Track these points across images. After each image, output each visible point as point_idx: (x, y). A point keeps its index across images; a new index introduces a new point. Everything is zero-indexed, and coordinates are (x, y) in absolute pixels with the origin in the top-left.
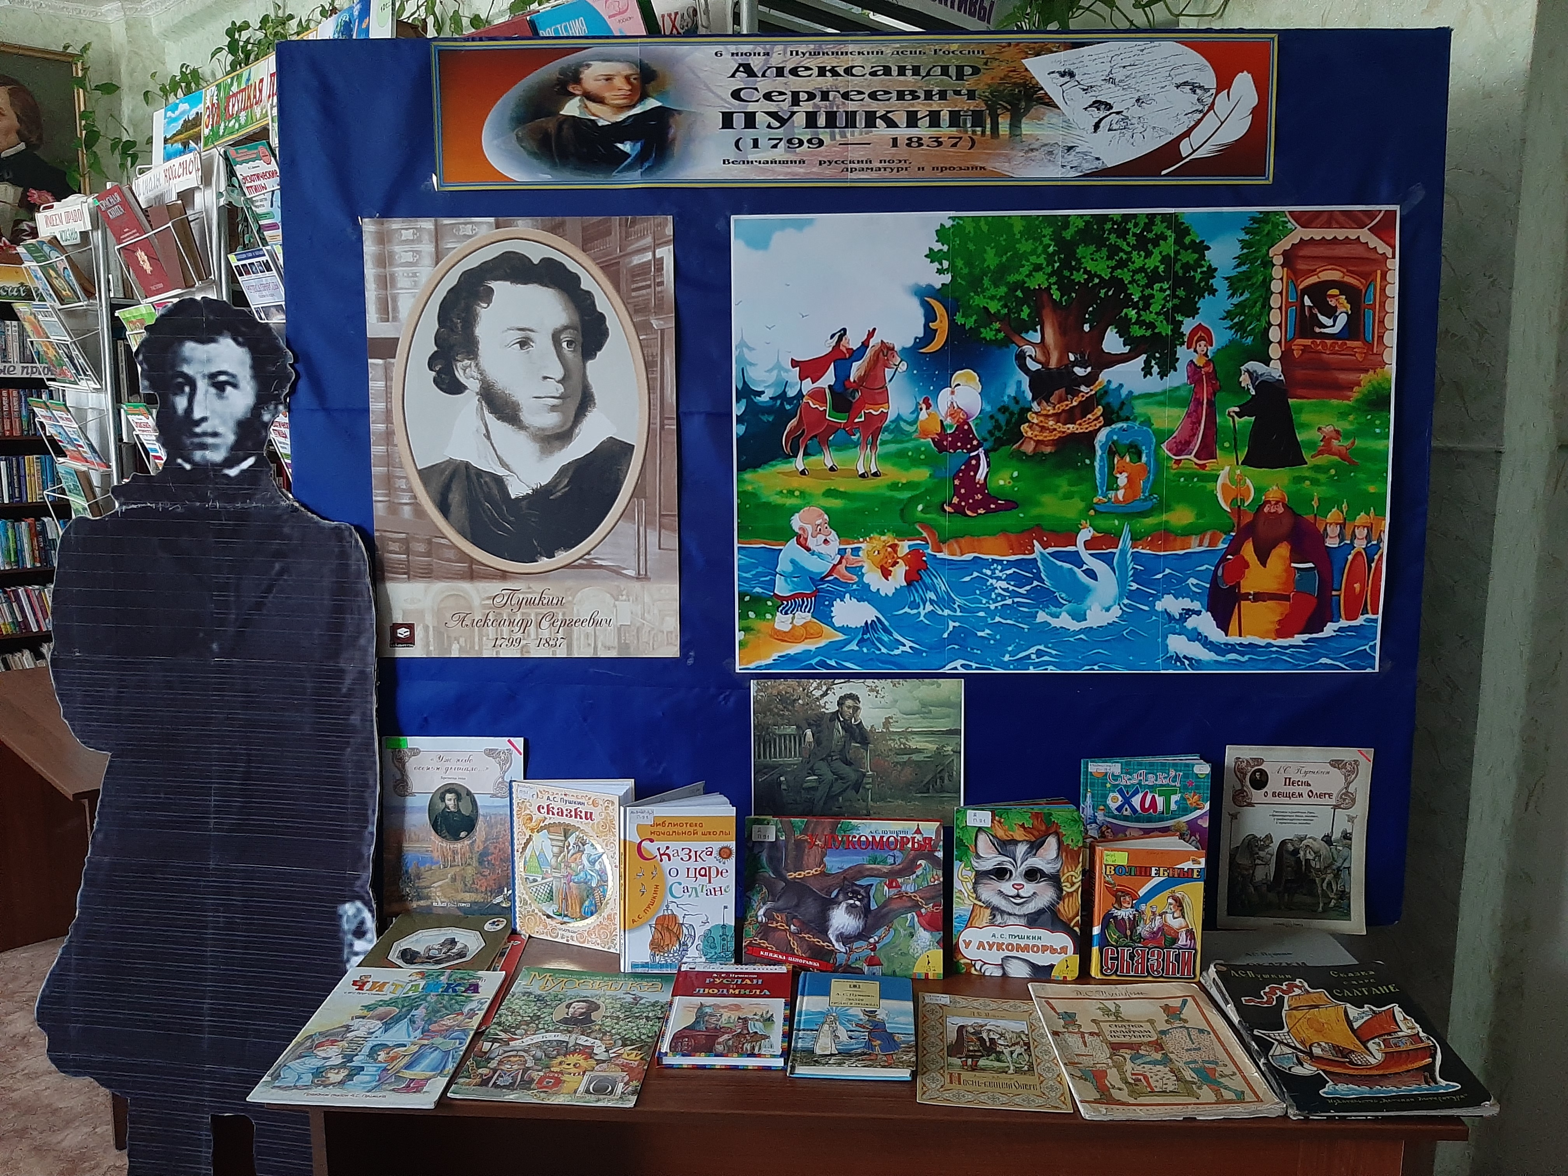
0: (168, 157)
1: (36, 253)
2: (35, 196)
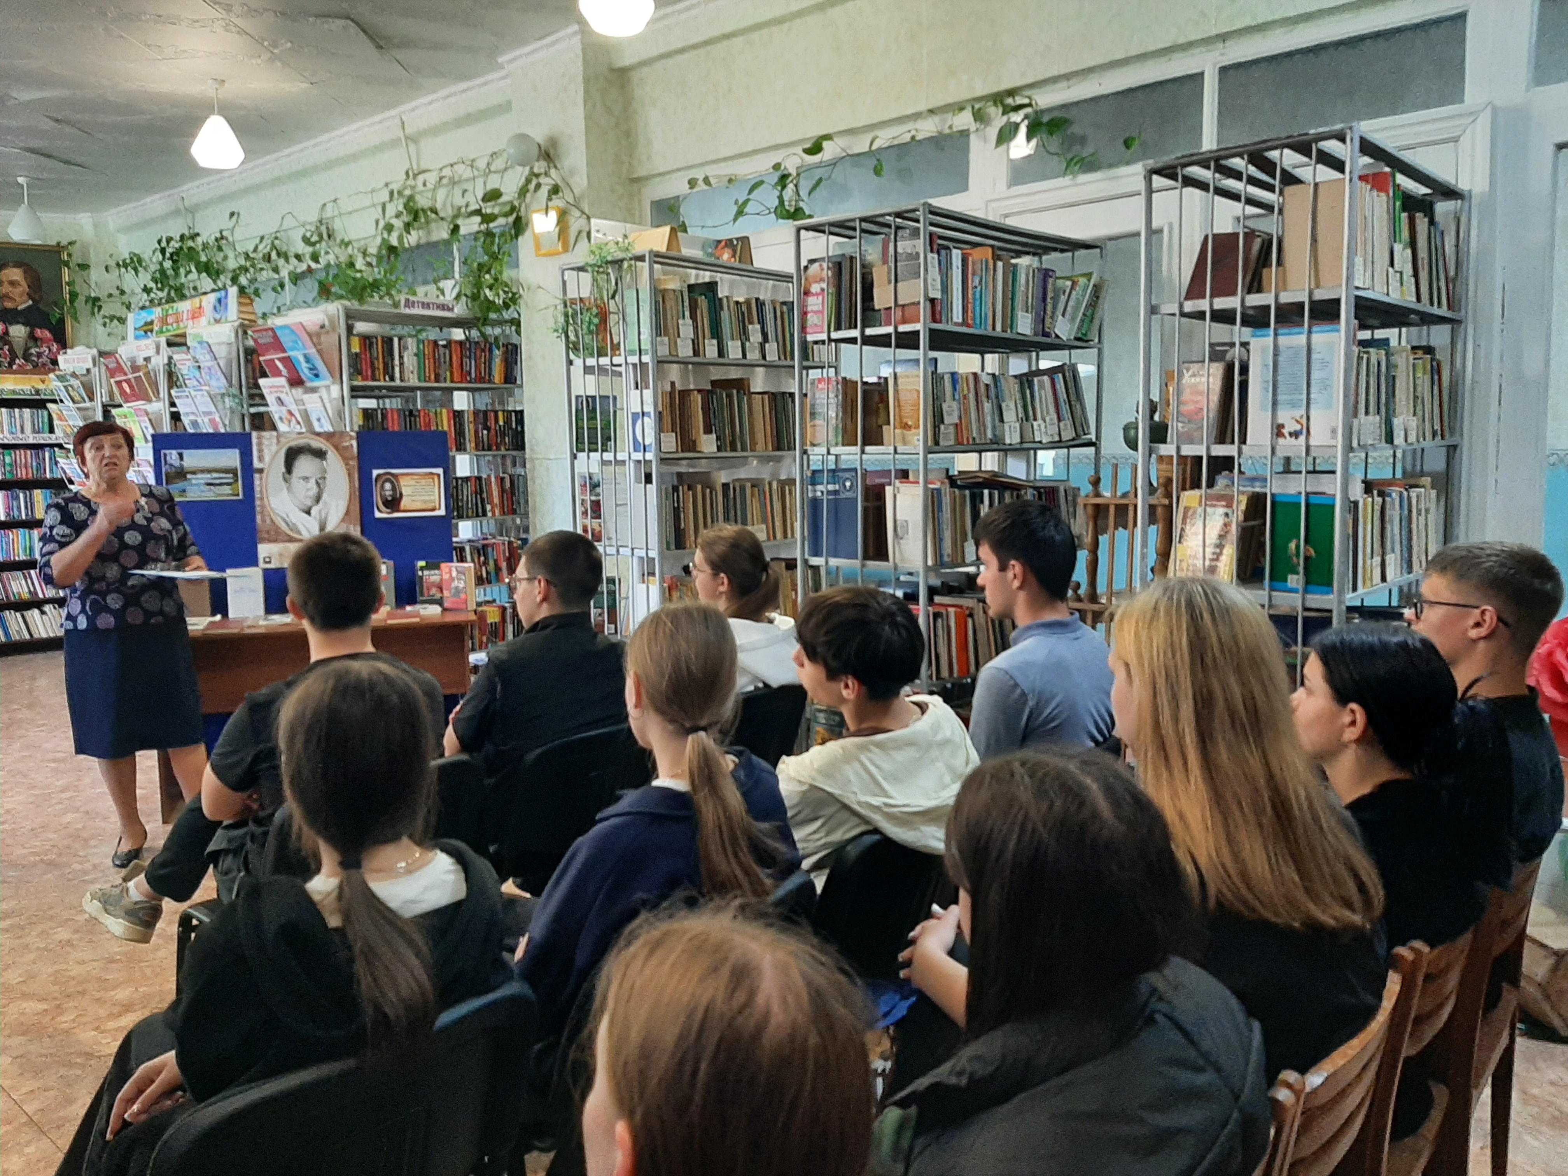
0: (137, 338)
1: (61, 378)
2: (39, 332)
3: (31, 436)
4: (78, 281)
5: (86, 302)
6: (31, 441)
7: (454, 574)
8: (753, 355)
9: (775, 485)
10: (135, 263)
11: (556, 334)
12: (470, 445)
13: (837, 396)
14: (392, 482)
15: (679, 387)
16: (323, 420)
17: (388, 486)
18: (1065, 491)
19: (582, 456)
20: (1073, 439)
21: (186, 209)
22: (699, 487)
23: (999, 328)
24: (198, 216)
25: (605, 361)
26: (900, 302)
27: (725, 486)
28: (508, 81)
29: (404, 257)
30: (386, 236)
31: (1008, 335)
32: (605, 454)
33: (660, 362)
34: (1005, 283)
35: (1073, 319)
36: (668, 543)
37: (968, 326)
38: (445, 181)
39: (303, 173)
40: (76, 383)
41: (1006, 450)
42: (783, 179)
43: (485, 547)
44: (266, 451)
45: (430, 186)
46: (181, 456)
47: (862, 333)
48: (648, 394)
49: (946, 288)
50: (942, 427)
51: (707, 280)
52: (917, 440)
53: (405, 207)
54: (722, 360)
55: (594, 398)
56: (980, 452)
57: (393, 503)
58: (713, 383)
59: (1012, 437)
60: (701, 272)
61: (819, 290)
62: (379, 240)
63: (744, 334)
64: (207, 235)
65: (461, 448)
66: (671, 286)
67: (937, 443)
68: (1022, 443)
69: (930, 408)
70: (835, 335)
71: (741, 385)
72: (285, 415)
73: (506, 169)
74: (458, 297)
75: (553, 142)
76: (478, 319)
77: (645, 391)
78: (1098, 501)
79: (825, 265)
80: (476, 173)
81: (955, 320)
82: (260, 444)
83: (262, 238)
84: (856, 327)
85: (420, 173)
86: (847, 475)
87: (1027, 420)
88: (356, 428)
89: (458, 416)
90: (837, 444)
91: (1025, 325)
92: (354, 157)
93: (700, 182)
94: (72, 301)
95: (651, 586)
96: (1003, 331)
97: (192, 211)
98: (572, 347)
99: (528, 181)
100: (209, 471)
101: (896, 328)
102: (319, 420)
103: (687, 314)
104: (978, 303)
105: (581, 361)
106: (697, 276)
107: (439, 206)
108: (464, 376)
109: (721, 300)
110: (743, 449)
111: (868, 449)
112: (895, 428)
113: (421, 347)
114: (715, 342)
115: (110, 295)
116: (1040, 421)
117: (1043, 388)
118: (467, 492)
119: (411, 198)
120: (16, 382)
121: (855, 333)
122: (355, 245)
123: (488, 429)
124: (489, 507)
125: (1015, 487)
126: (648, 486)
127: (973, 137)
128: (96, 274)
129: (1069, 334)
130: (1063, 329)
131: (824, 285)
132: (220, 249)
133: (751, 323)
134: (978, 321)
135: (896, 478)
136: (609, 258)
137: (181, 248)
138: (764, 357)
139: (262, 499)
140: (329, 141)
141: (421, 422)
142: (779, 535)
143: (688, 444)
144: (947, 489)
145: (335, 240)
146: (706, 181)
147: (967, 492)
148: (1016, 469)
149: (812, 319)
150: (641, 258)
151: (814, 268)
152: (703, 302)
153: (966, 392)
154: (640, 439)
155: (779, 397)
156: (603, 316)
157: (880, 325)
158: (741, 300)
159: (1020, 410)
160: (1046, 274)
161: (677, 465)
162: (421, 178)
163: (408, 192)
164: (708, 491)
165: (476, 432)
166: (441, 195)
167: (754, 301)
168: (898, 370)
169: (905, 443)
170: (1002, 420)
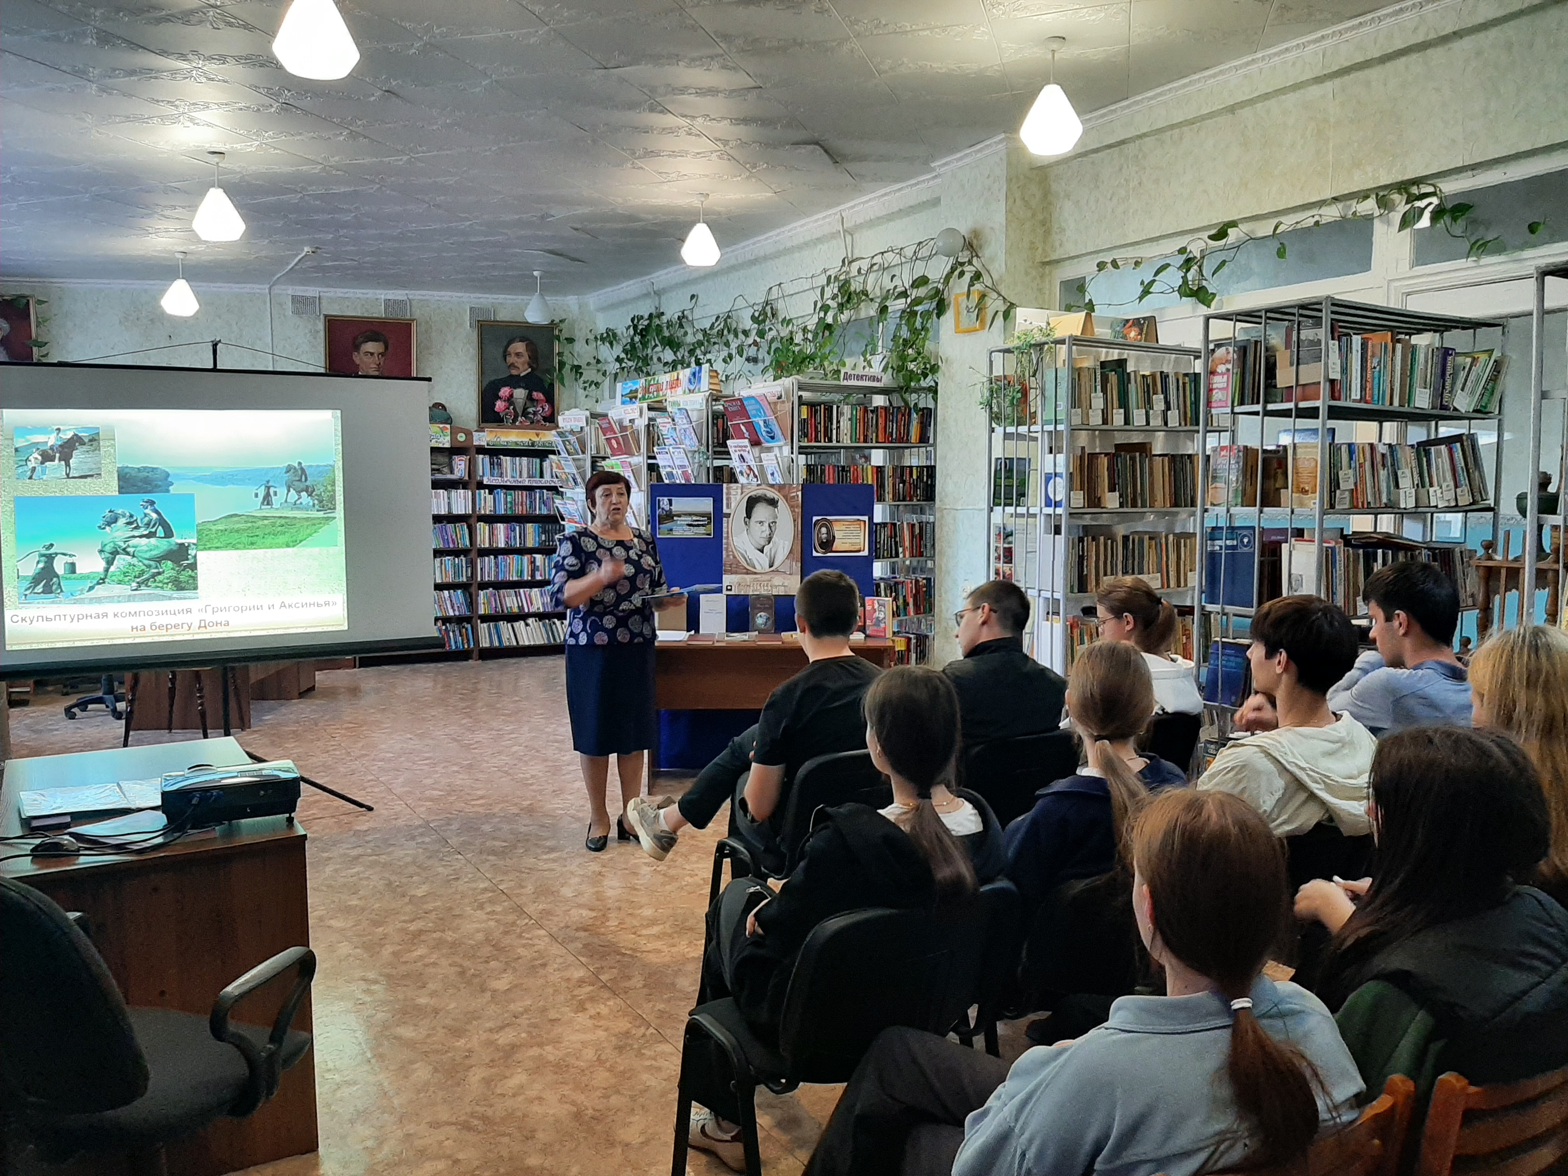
0: (623, 403)
1: (561, 434)
2: (535, 395)
3: (527, 480)
4: (566, 353)
5: (571, 370)
6: (527, 484)
7: (876, 606)
8: (1156, 421)
9: (1171, 537)
10: (610, 337)
11: (982, 406)
12: (889, 496)
13: (1238, 463)
14: (827, 527)
15: (1087, 451)
16: (776, 475)
17: (824, 530)
18: (1461, 552)
19: (998, 509)
20: (1471, 504)
21: (655, 292)
22: (1102, 538)
23: (1396, 403)
24: (663, 298)
25: (1023, 429)
26: (1301, 382)
27: (1126, 538)
28: (939, 180)
29: (836, 333)
30: (822, 314)
31: (1406, 409)
32: (1019, 508)
33: (1073, 430)
34: (1404, 360)
35: (1472, 393)
36: (1072, 587)
37: (1366, 402)
38: (875, 268)
39: (754, 262)
40: (572, 438)
41: (1402, 514)
42: (1188, 263)
43: (896, 583)
44: (733, 499)
45: (862, 272)
46: (670, 501)
47: (1264, 408)
48: (1061, 458)
49: (1345, 369)
50: (1338, 492)
51: (1116, 358)
52: (1314, 503)
53: (839, 291)
54: (1127, 427)
55: (1011, 460)
56: (1376, 515)
57: (827, 545)
58: (1118, 447)
59: (1407, 501)
60: (1111, 350)
61: (1224, 371)
62: (815, 319)
63: (1149, 403)
64: (671, 313)
65: (881, 499)
66: (1085, 365)
67: (1332, 506)
68: (1416, 507)
69: (1327, 476)
70: (1237, 409)
71: (1143, 448)
72: (745, 469)
73: (930, 257)
74: (885, 369)
75: (976, 233)
76: (902, 388)
77: (1058, 455)
78: (1490, 563)
79: (1231, 349)
80: (903, 260)
81: (1353, 397)
82: (728, 493)
83: (718, 317)
84: (1258, 403)
85: (853, 261)
86: (1245, 532)
87: (1423, 486)
88: (801, 482)
89: (879, 470)
90: (1236, 505)
91: (1422, 400)
92: (799, 248)
93: (1109, 265)
94: (560, 370)
95: (1054, 624)
96: (1400, 406)
97: (658, 293)
98: (995, 417)
99: (953, 270)
100: (690, 515)
101: (1296, 405)
102: (772, 474)
103: (1099, 388)
104: (1376, 381)
105: (1002, 428)
106: (1107, 352)
107: (869, 288)
108: (888, 437)
109: (1129, 374)
110: (1143, 506)
111: (1266, 509)
112: (1292, 492)
113: (854, 412)
114: (1122, 411)
115: (588, 364)
116: (1436, 488)
117: (1440, 457)
118: (884, 535)
119: (847, 282)
120: (517, 436)
121: (1258, 408)
122: (794, 321)
123: (904, 482)
124: (901, 550)
125: (1410, 548)
126: (1057, 536)
127: (1377, 223)
128: (579, 347)
129: (1469, 405)
130: (1463, 402)
131: (1230, 366)
132: (681, 326)
133: (1154, 394)
134: (1376, 398)
135: (1292, 537)
136: (1033, 342)
137: (649, 325)
138: (1166, 424)
139: (728, 538)
140: (778, 235)
141: (850, 475)
142: (1173, 583)
143: (1094, 500)
144: (1340, 548)
145: (777, 319)
146: (1115, 264)
147: (1361, 551)
148: (1412, 531)
149: (1217, 395)
150: (1062, 342)
151: (1220, 352)
152: (1113, 377)
153: (1362, 461)
154: (1052, 497)
155: (1178, 459)
156: (1025, 392)
157: (1282, 402)
158: (1147, 373)
159: (1416, 477)
160: (1446, 352)
161: (1081, 518)
162: (855, 266)
163: (842, 277)
164: (1109, 541)
165: (894, 485)
166: (871, 278)
167: (1159, 374)
168: (1296, 441)
169: (1301, 505)
170: (1397, 486)
